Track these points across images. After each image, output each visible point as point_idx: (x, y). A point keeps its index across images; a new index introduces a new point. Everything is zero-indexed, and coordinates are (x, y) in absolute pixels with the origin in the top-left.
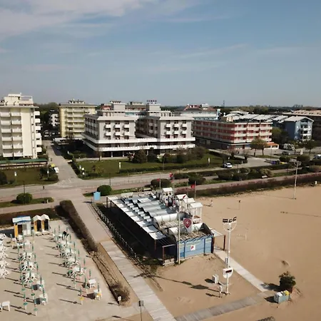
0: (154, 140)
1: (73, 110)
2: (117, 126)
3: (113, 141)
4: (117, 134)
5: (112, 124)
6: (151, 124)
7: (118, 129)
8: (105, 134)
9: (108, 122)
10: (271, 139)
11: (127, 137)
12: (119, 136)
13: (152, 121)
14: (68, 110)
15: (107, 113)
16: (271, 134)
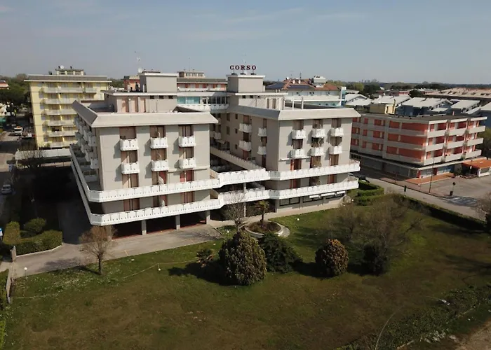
0: (261, 174)
1: (59, 89)
2: (159, 143)
3: (146, 190)
4: (159, 166)
5: (143, 138)
6: (244, 128)
7: (160, 154)
8: (120, 169)
9: (130, 132)
10: (479, 152)
11: (189, 175)
12: (164, 174)
13: (248, 120)
14: (46, 89)
15: (126, 99)
16: (481, 141)
